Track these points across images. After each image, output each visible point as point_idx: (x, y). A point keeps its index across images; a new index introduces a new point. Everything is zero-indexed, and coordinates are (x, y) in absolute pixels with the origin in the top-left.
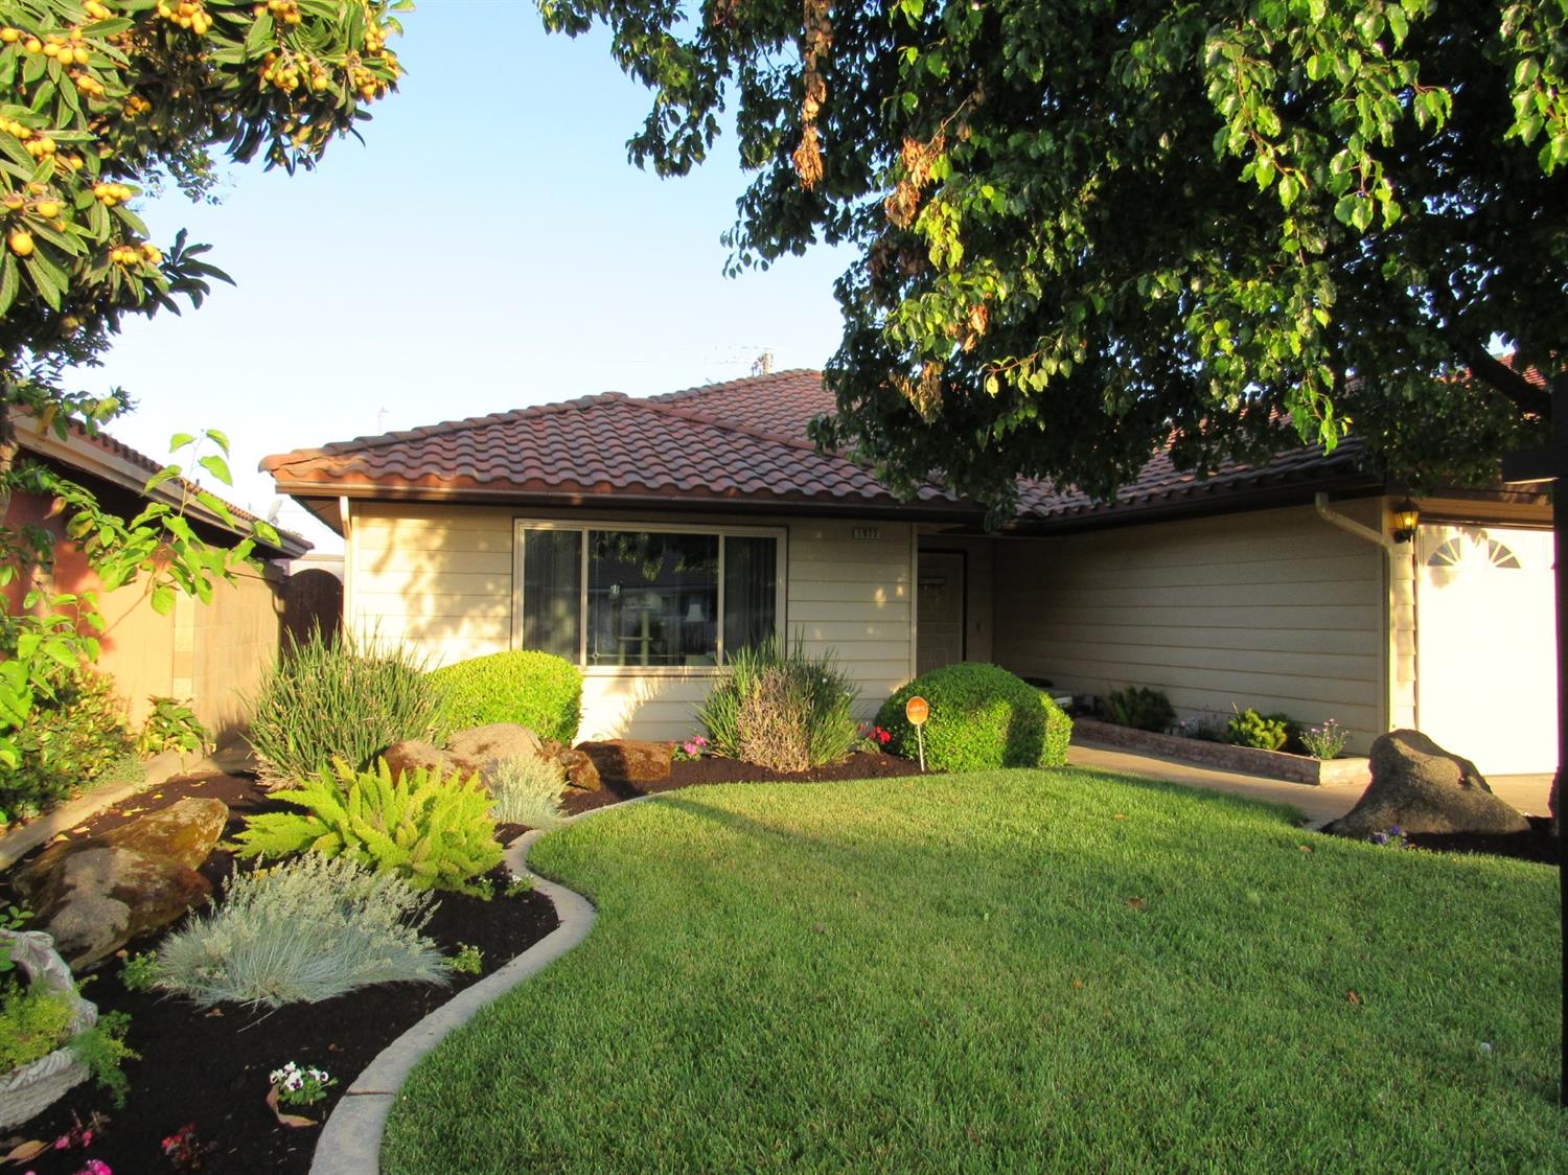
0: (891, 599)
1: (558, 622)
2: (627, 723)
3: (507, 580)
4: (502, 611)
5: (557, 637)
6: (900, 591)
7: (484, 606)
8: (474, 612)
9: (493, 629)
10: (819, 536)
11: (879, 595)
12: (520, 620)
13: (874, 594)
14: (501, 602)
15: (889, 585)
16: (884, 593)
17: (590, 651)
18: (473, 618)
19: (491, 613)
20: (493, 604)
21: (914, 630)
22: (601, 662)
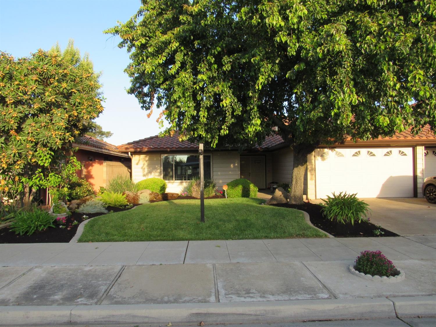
0: (234, 166)
1: (169, 173)
2: (182, 191)
3: (160, 165)
4: (159, 171)
5: (169, 175)
6: (236, 164)
7: (156, 170)
8: (154, 171)
9: (157, 174)
10: (219, 154)
11: (232, 166)
12: (162, 172)
13: (230, 165)
14: (159, 169)
15: (234, 164)
16: (233, 165)
17: (175, 178)
18: (154, 172)
19: (157, 171)
20: (157, 170)
21: (240, 172)
22: (177, 180)
